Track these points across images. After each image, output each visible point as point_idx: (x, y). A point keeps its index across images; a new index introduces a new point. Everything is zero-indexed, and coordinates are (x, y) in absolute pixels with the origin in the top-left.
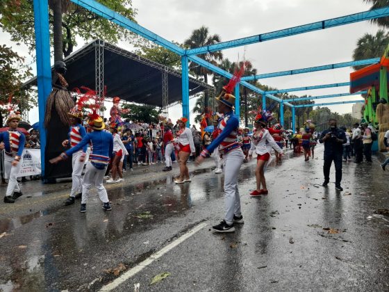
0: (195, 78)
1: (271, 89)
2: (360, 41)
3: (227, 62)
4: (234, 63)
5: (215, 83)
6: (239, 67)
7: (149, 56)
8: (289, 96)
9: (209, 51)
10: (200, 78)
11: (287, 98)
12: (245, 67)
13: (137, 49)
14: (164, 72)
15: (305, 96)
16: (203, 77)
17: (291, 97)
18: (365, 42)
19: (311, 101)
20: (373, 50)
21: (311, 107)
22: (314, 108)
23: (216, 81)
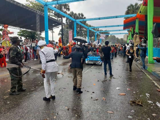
0: (57, 19)
1: (92, 27)
2: (129, 7)
3: (72, 13)
4: (76, 13)
5: (67, 22)
6: (78, 15)
7: (34, 7)
8: (99, 30)
9: (58, 3)
10: (59, 19)
11: (99, 31)
12: (81, 16)
13: (28, 2)
14: (37, 13)
15: (106, 30)
16: (61, 19)
17: (100, 30)
18: (130, 8)
19: (108, 32)
20: (133, 12)
21: (108, 35)
22: (109, 35)
23: (68, 21)
